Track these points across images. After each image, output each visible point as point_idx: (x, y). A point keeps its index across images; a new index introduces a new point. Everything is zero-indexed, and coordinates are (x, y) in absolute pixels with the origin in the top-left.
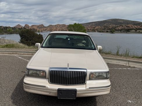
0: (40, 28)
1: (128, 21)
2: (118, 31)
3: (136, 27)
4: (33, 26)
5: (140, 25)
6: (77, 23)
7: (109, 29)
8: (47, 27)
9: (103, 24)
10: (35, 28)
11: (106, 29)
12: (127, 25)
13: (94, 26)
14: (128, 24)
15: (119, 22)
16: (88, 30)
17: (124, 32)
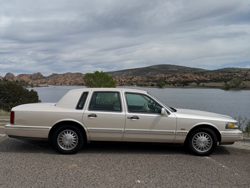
0: (35, 79)
1: (185, 68)
2: (170, 84)
3: (198, 77)
4: (20, 76)
5: (205, 75)
6: (100, 72)
7: (156, 81)
8: (48, 77)
9: (145, 73)
10: (26, 79)
11: (150, 81)
12: (184, 75)
13: (131, 77)
14: (185, 73)
15: (171, 70)
16: (122, 82)
17: (179, 86)
